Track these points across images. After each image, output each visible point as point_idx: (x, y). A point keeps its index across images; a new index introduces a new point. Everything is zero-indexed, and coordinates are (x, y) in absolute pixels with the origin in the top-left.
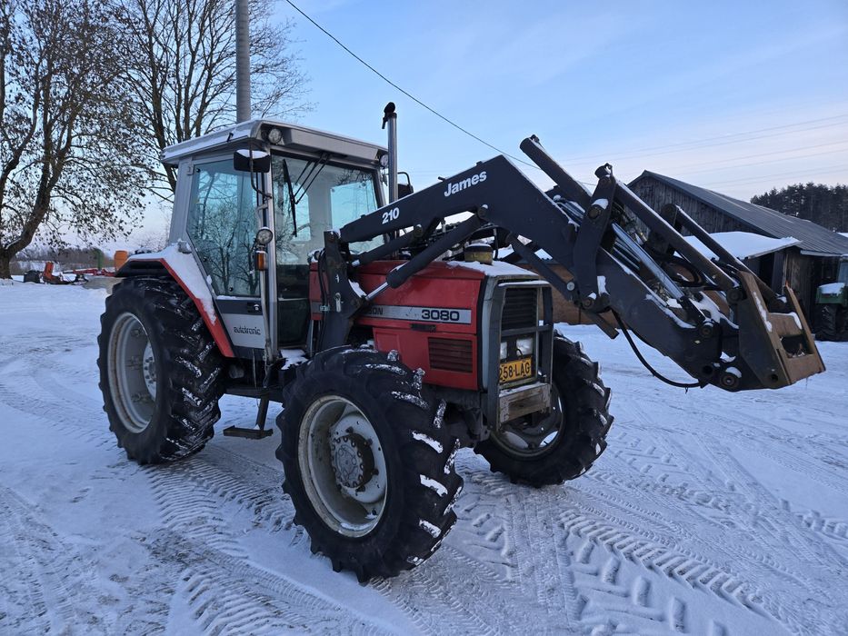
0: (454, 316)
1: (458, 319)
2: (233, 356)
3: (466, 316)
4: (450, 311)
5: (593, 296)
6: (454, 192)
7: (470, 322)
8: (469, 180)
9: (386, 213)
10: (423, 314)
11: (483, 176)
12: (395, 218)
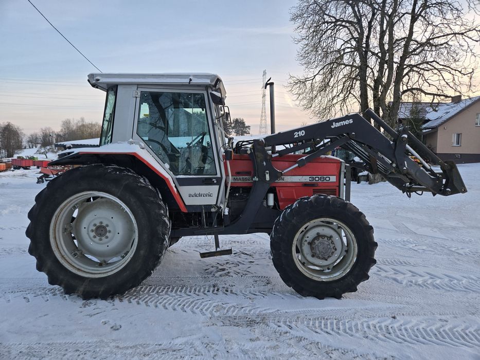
0: (328, 179)
1: (329, 180)
2: (187, 212)
3: (333, 179)
4: (325, 177)
5: (405, 168)
6: (336, 126)
7: (335, 181)
8: (344, 122)
9: (297, 133)
10: (310, 179)
11: (351, 121)
12: (302, 135)
